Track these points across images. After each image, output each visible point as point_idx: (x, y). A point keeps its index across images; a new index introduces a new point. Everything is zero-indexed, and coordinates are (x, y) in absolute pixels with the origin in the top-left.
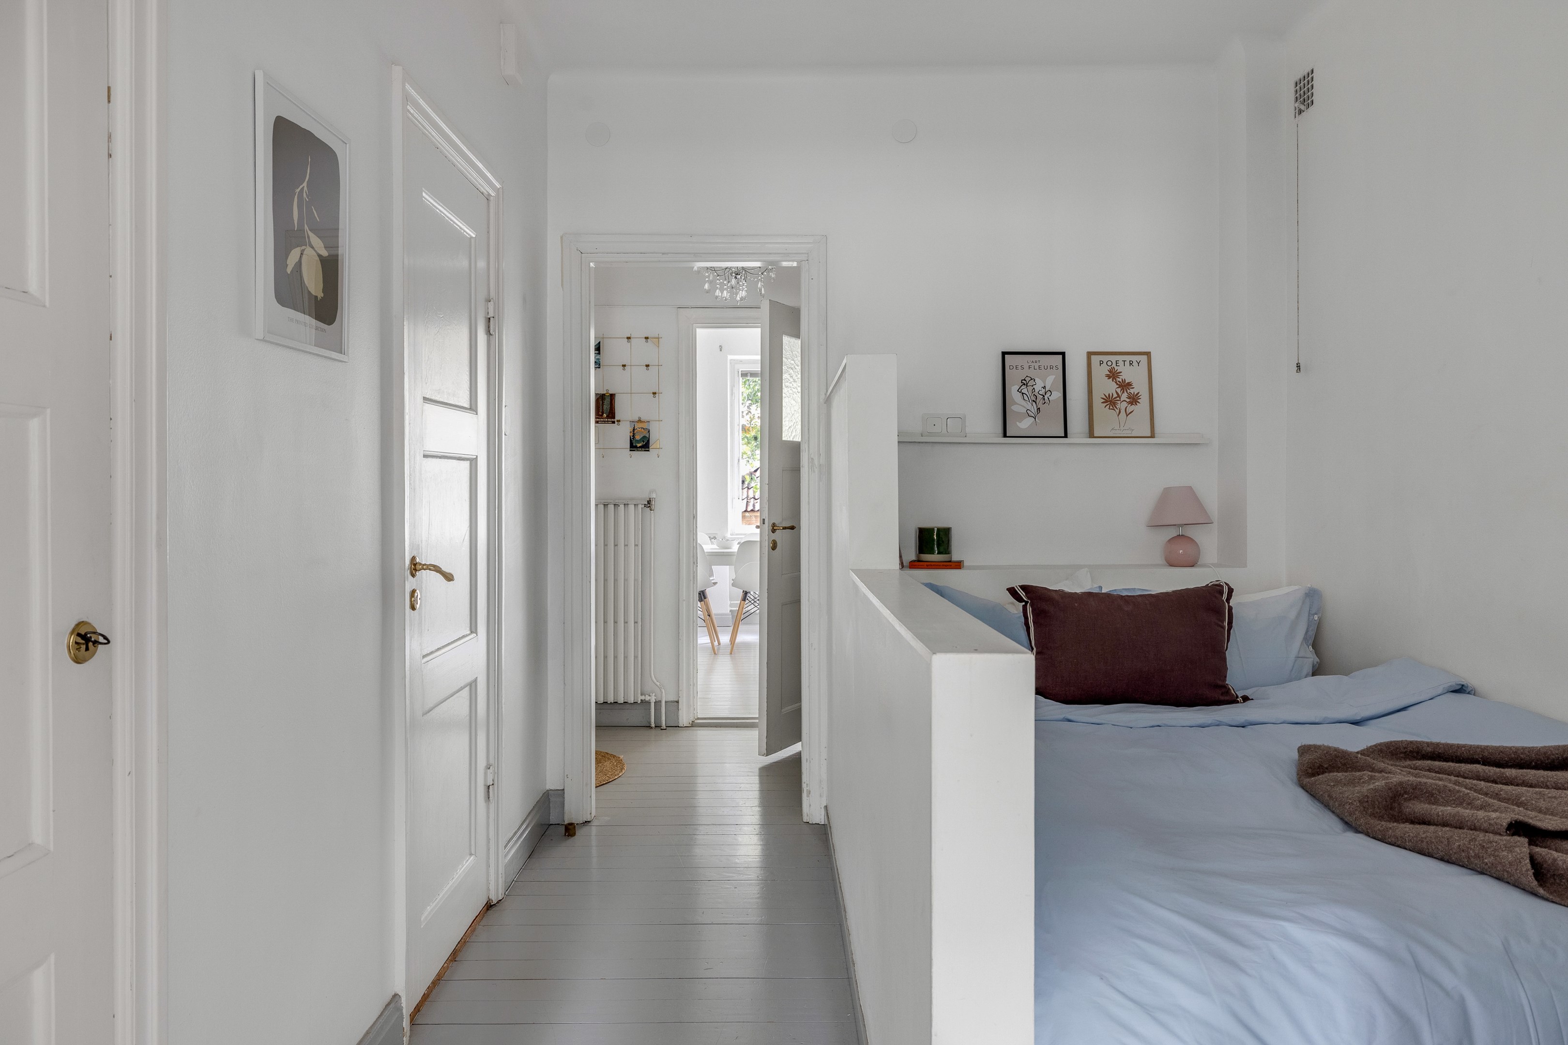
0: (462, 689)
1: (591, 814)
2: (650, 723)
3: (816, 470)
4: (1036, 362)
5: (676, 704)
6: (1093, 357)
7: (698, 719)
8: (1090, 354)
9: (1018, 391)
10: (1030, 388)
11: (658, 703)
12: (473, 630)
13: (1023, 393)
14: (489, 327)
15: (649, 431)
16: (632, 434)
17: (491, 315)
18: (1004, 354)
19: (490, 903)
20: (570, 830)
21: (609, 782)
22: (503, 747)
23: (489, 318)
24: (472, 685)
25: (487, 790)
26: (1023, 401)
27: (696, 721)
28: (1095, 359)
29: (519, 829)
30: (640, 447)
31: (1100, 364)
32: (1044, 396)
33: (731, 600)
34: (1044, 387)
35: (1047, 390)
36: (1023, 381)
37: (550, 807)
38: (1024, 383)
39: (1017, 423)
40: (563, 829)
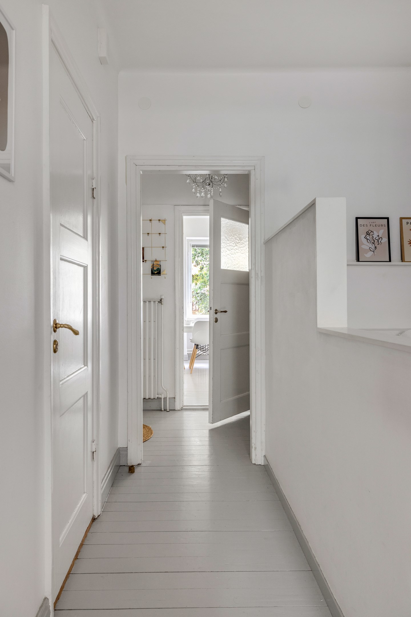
0: (80, 398)
1: (141, 460)
2: (161, 408)
3: (260, 279)
4: (374, 223)
5: (174, 399)
6: (403, 220)
7: (184, 406)
8: (401, 219)
9: (365, 238)
10: (371, 236)
11: (165, 399)
12: (86, 364)
13: (367, 239)
14: (93, 194)
15: (160, 266)
16: (152, 267)
17: (94, 187)
18: (357, 218)
19: (94, 518)
20: (131, 469)
21: (146, 441)
22: (101, 429)
23: (93, 189)
24: (85, 396)
25: (92, 454)
26: (368, 243)
27: (183, 407)
28: (404, 221)
29: (107, 472)
30: (156, 273)
31: (407, 224)
32: (378, 240)
33: (187, 349)
34: (378, 236)
35: (380, 237)
36: (367, 233)
37: (120, 456)
38: (368, 233)
39: (365, 254)
40: (127, 469)
